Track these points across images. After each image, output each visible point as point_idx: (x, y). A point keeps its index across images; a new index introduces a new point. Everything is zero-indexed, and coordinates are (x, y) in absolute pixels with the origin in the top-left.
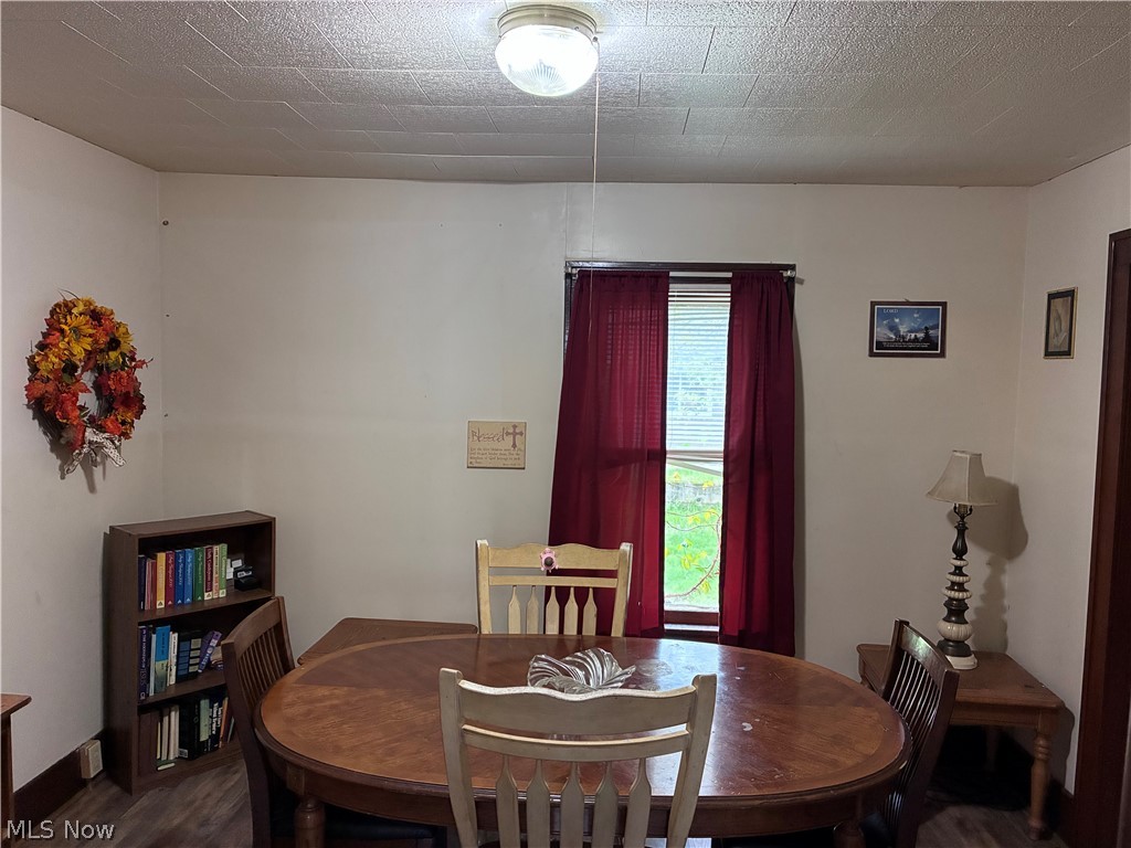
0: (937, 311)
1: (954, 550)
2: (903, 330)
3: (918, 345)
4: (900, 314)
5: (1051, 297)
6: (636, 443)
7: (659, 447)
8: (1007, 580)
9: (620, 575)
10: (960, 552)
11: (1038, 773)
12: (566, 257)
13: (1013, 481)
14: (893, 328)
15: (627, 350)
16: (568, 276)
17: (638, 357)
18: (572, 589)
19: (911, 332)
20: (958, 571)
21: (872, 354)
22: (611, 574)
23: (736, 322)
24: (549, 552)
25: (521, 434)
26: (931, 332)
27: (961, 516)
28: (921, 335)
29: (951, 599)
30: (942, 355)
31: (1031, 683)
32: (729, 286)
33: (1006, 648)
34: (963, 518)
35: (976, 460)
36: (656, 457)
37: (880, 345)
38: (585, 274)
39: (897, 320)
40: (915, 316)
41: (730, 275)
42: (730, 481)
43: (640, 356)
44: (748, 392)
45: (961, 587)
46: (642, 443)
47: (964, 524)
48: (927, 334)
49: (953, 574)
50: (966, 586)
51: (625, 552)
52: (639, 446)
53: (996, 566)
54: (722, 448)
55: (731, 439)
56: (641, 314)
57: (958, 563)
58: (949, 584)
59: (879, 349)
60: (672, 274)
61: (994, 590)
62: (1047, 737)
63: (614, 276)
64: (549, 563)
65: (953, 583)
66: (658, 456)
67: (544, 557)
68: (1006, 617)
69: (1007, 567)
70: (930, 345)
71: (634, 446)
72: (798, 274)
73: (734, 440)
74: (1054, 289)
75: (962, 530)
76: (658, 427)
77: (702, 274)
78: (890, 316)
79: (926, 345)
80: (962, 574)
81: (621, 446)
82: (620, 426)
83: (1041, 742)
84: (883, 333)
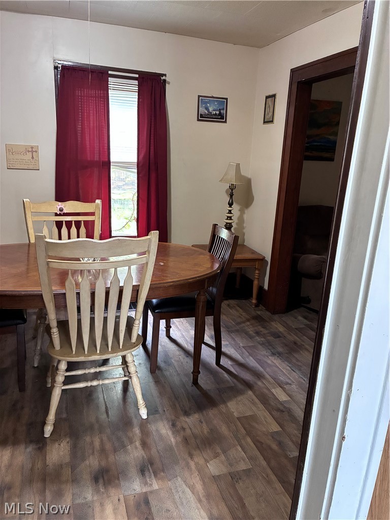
0: (224, 101)
1: (229, 204)
2: (211, 109)
3: (216, 117)
4: (209, 102)
5: (267, 97)
6: (96, 158)
7: (107, 160)
8: (245, 216)
9: (96, 214)
10: (231, 205)
11: (256, 283)
12: (54, 58)
13: (249, 177)
14: (207, 109)
15: (89, 110)
16: (56, 68)
17: (95, 114)
18: (73, 222)
19: (214, 110)
20: (230, 212)
21: (198, 120)
22: (93, 214)
23: (140, 100)
24: (60, 205)
25: (36, 152)
26: (222, 111)
27: (231, 190)
28: (218, 112)
29: (227, 223)
30: (225, 122)
31: (253, 252)
32: (137, 82)
33: (244, 242)
34: (232, 190)
35: (238, 165)
36: (106, 165)
37: (202, 116)
38: (64, 68)
39: (208, 105)
40: (216, 103)
41: (137, 76)
42: (140, 176)
43: (96, 114)
44: (147, 134)
45: (230, 218)
46: (99, 158)
47: (232, 193)
48: (220, 112)
49: (228, 213)
50: (232, 218)
51: (98, 204)
52: (98, 159)
53: (242, 211)
54: (136, 160)
55: (140, 157)
56: (95, 92)
57: (230, 209)
58: (226, 218)
59: (202, 118)
60: (110, 72)
61: (241, 220)
62: (259, 270)
63: (80, 70)
64: (61, 210)
65: (228, 217)
66: (107, 165)
67: (59, 207)
68: (244, 231)
69: (246, 211)
70: (221, 117)
71: (96, 159)
72: (167, 79)
73: (141, 157)
74: (268, 94)
75: (231, 196)
76: (106, 150)
77: (124, 74)
78: (206, 103)
79: (220, 117)
80: (231, 213)
81: (89, 159)
82: (88, 149)
83: (257, 272)
84: (203, 111)
